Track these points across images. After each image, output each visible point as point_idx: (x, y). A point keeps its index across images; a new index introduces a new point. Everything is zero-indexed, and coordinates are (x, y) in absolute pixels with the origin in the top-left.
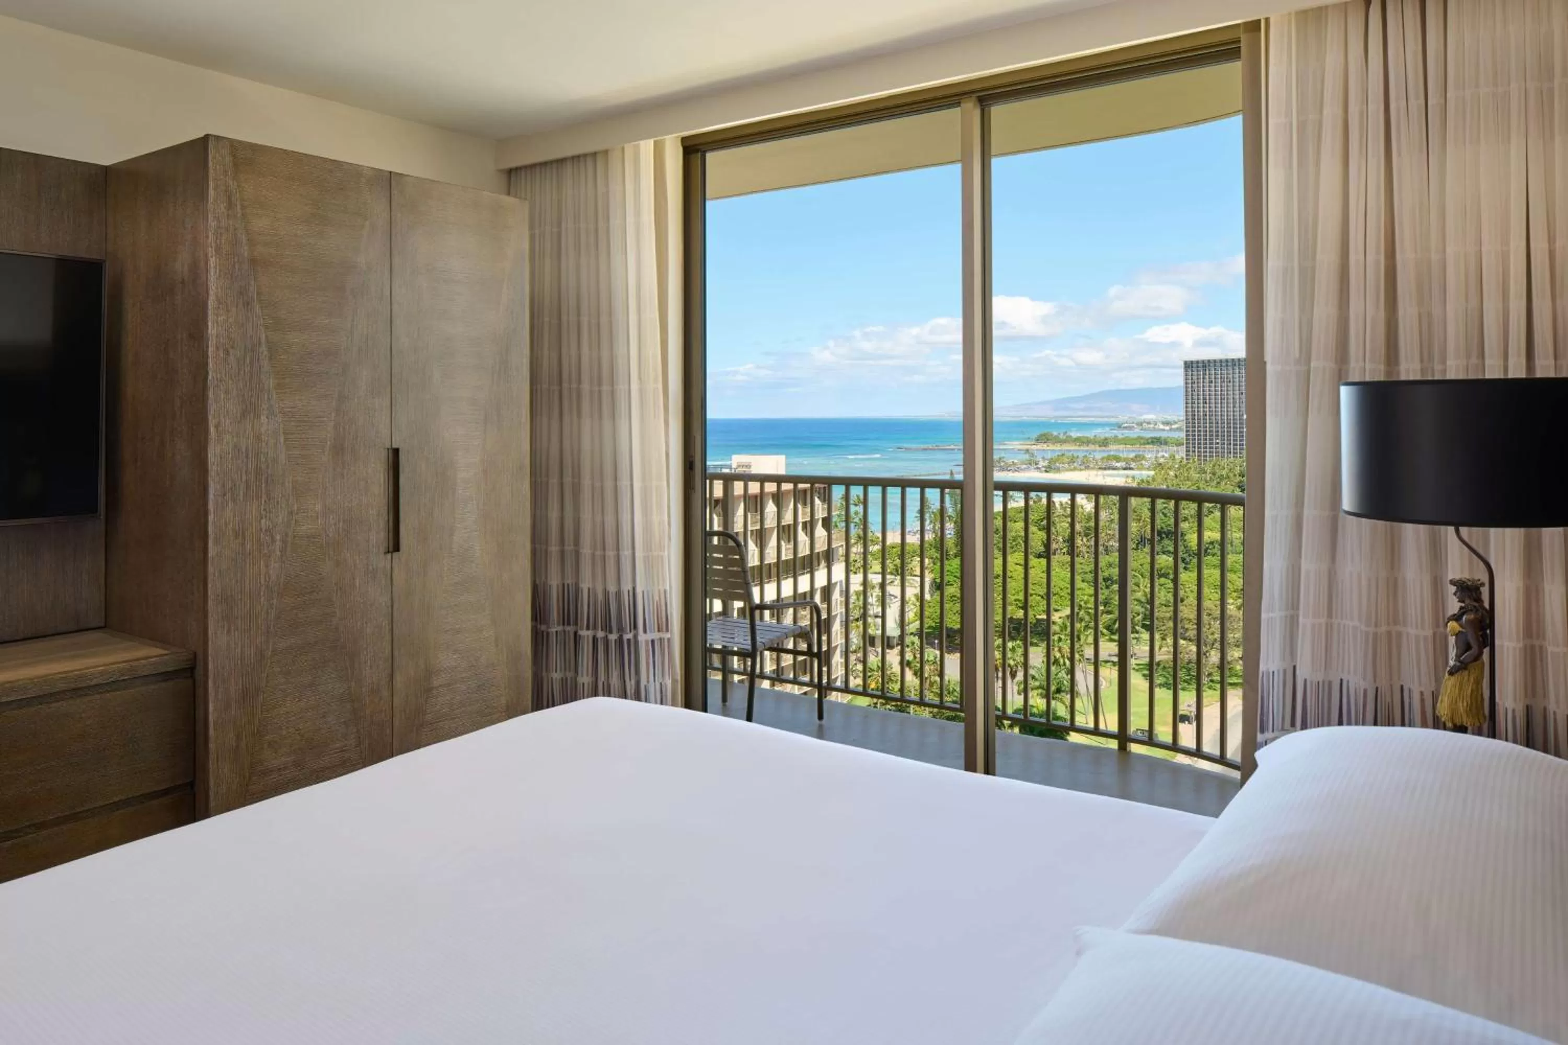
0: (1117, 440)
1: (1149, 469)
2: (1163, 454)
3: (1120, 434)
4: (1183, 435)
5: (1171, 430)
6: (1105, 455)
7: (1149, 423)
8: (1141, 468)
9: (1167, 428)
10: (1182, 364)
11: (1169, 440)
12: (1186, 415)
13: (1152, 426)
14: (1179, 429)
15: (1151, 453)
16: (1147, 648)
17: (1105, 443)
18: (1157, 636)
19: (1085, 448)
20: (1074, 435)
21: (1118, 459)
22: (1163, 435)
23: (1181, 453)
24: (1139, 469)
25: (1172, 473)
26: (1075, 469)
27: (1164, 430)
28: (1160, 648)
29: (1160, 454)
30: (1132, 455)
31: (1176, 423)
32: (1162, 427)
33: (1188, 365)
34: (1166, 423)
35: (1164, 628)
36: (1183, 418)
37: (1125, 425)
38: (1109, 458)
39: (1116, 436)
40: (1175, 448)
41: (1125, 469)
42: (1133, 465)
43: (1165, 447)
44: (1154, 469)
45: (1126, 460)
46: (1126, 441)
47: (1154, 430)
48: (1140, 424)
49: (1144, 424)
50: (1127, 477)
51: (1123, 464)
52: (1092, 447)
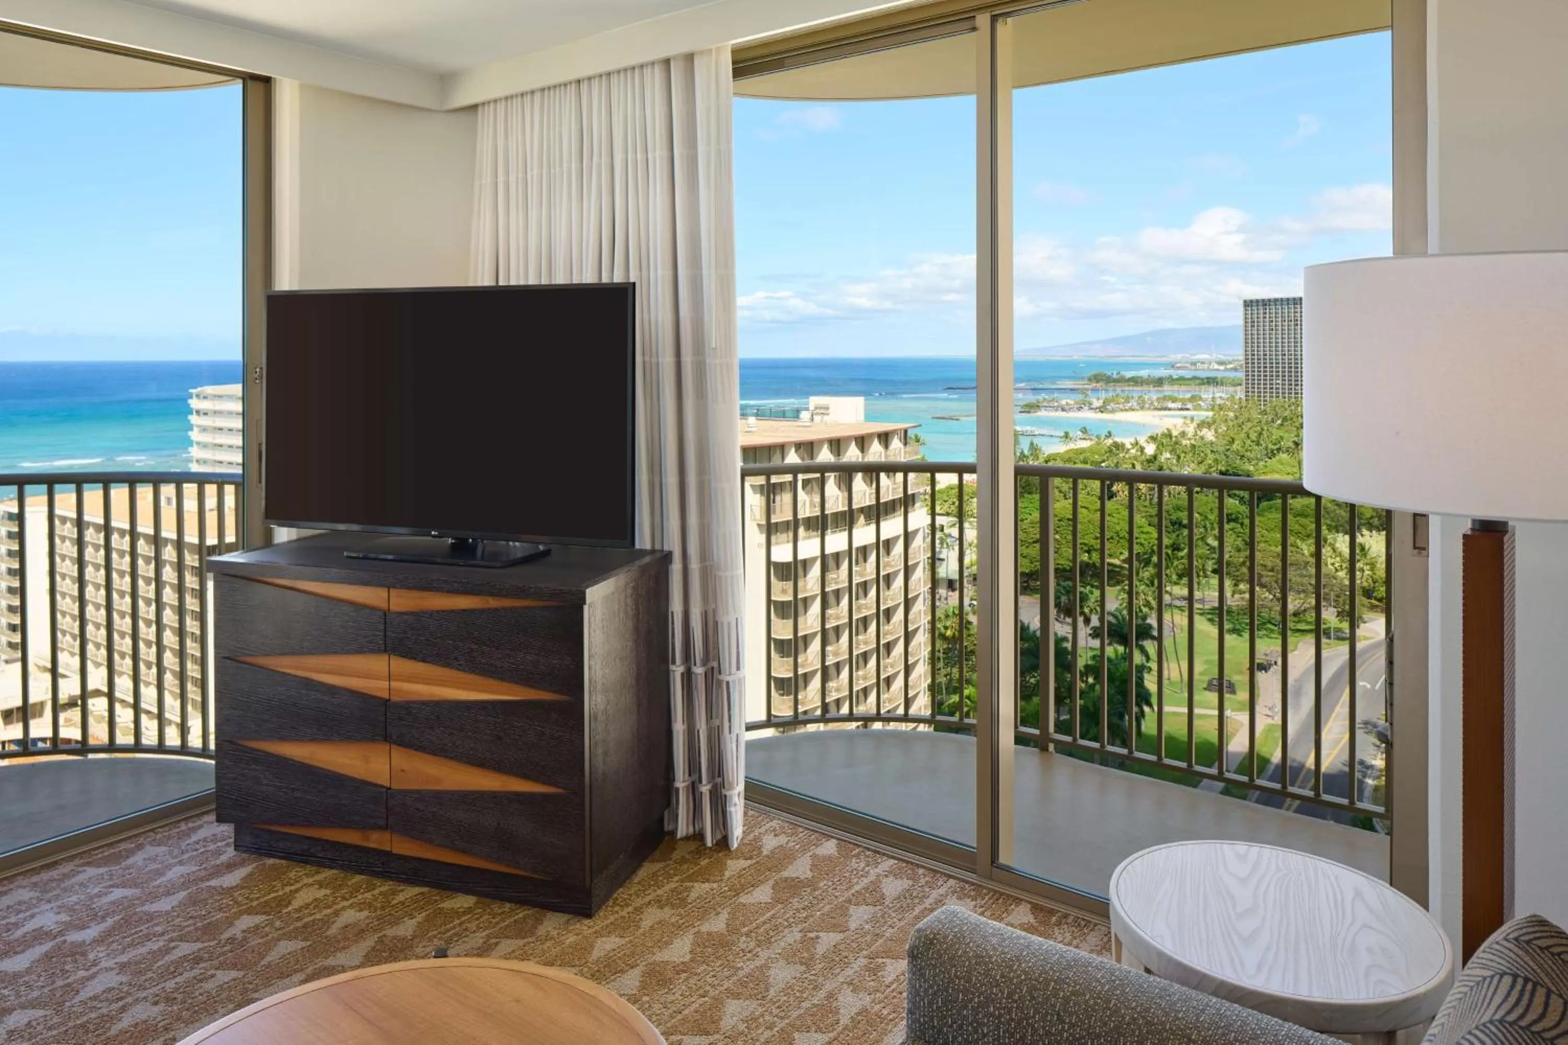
0: (1172, 381)
1: (1207, 410)
2: (1220, 394)
3: (1175, 374)
4: (1241, 375)
5: (1226, 370)
6: (1161, 395)
7: (1203, 363)
8: (1197, 408)
9: (1222, 368)
10: (1241, 302)
11: (1225, 380)
12: (1246, 355)
13: (1206, 366)
14: (1235, 369)
15: (1207, 394)
16: (1217, 594)
17: (1159, 382)
18: (1228, 583)
19: (1140, 388)
20: (1128, 374)
21: (1174, 400)
22: (1219, 375)
23: (1240, 393)
24: (1195, 409)
25: (1232, 414)
26: (1132, 409)
27: (1218, 370)
28: (1233, 596)
29: (1218, 395)
30: (1188, 396)
31: (1230, 363)
32: (1216, 367)
33: (1248, 304)
34: (1221, 363)
35: (1237, 573)
36: (1242, 358)
37: (1179, 365)
38: (1165, 398)
39: (1171, 376)
40: (1231, 389)
41: (1181, 409)
42: (1189, 406)
43: (1220, 388)
44: (1212, 410)
45: (1183, 401)
46: (1181, 380)
47: (1209, 369)
48: (1194, 364)
49: (1198, 364)
50: (1185, 418)
51: (1179, 405)
52: (1145, 388)
